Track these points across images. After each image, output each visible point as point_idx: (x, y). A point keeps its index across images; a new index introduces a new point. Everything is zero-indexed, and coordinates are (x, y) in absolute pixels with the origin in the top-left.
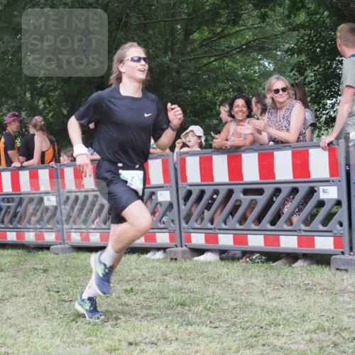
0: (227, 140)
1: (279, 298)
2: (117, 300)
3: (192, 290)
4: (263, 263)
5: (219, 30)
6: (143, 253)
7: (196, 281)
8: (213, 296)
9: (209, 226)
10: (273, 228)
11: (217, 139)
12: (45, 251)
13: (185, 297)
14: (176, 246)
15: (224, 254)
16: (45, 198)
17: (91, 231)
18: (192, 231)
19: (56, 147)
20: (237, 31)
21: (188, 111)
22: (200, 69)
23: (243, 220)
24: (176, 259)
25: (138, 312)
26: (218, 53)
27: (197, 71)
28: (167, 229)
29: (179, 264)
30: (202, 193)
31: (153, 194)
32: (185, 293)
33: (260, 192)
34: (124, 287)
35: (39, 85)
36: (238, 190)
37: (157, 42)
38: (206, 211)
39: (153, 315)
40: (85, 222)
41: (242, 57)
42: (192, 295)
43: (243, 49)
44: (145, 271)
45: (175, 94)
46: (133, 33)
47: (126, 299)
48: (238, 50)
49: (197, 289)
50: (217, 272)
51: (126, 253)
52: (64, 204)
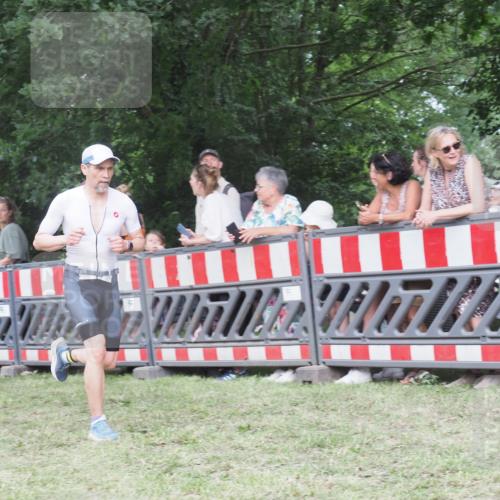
0: (379, 213)
1: (457, 433)
2: (228, 442)
3: (332, 425)
4: (433, 384)
5: (365, 58)
6: (263, 375)
7: (339, 411)
8: (363, 432)
9: (357, 334)
10: (446, 334)
11: (364, 211)
12: (127, 376)
13: (323, 434)
14: (311, 364)
16: (125, 301)
17: (190, 345)
18: (332, 341)
20: (392, 60)
21: (325, 173)
22: (339, 114)
23: (404, 324)
24: (310, 382)
25: (258, 457)
26: (365, 91)
27: (337, 116)
28: (296, 339)
29: (314, 388)
30: (346, 288)
31: (277, 292)
32: (323, 429)
33: (427, 284)
34: (238, 424)
35: (114, 143)
36: (395, 282)
37: (278, 78)
38: (351, 313)
39: (279, 461)
40: (182, 332)
41: (399, 95)
42: (334, 432)
43: (401, 85)
44: (267, 400)
45: (307, 151)
46: (245, 67)
47: (240, 440)
48: (393, 86)
49: (339, 424)
50: (368, 399)
51: (239, 376)
52: (152, 308)
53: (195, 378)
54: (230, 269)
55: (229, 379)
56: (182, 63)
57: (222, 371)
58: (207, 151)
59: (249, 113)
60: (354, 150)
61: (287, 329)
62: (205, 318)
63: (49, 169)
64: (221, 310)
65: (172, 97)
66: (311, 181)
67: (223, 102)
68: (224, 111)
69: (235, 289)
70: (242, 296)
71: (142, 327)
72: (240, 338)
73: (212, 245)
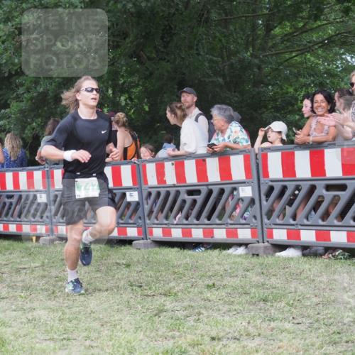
0: (309, 135)
2: (200, 295)
3: (274, 286)
4: (346, 259)
5: (301, 25)
6: (224, 249)
7: (278, 276)
8: (296, 292)
9: (292, 222)
11: (299, 134)
12: (128, 247)
13: (267, 292)
14: (258, 242)
15: (306, 250)
16: (128, 194)
17: (173, 226)
18: (273, 226)
19: (138, 143)
20: (320, 26)
21: (270, 107)
22: (282, 64)
23: (326, 216)
24: (258, 255)
25: (221, 307)
26: (300, 48)
27: (279, 66)
28: (248, 224)
29: (261, 260)
30: (284, 189)
31: (235, 189)
32: (267, 289)
34: (206, 283)
35: (121, 82)
36: (320, 185)
37: (238, 38)
38: (287, 207)
39: (235, 310)
40: (167, 217)
41: (324, 51)
42: (275, 291)
43: (325, 44)
44: (227, 267)
45: (257, 90)
46: (214, 29)
47: (208, 294)
48: (320, 45)
49: (279, 285)
50: (299, 269)
51: (207, 249)
52: (147, 199)
53: (176, 249)
54: (202, 172)
56: (170, 27)
57: (195, 245)
59: (217, 62)
60: (291, 90)
61: (242, 217)
62: (184, 207)
64: (195, 201)
65: (162, 50)
66: (260, 112)
67: (198, 54)
68: (200, 61)
69: (205, 187)
70: (210, 192)
71: (139, 213)
72: (208, 222)
73: (189, 156)
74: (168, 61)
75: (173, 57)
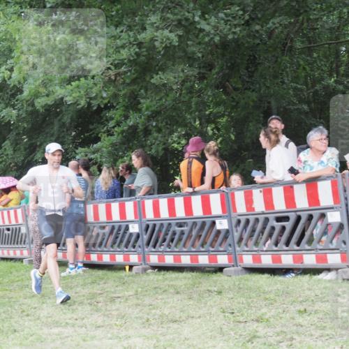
2: (292, 321)
6: (314, 274)
12: (219, 274)
16: (217, 222)
17: (262, 253)
19: (228, 172)
25: (313, 332)
28: (338, 249)
31: (323, 216)
34: (298, 308)
35: (207, 113)
37: (322, 65)
39: (328, 335)
40: (256, 244)
44: (318, 292)
46: (298, 57)
47: (300, 320)
51: (297, 274)
52: (236, 227)
53: (266, 276)
54: (290, 199)
55: (290, 277)
56: (254, 56)
57: (285, 271)
58: (274, 117)
59: (301, 90)
61: (331, 242)
62: (272, 234)
63: (164, 131)
64: (284, 228)
65: (247, 79)
67: (283, 82)
68: (285, 89)
69: (293, 213)
70: (299, 218)
71: (229, 240)
72: (298, 248)
73: (277, 183)
74: (253, 91)
75: (258, 86)
